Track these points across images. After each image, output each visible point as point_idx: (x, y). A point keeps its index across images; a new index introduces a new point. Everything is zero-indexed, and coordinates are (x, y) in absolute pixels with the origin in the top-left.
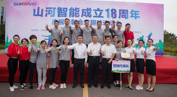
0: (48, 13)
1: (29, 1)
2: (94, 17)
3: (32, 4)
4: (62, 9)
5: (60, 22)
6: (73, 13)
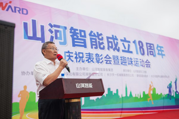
0: (54, 36)
1: (10, 2)
2: (123, 51)
3: (19, 11)
4: (77, 32)
5: (78, 56)
6: (96, 42)
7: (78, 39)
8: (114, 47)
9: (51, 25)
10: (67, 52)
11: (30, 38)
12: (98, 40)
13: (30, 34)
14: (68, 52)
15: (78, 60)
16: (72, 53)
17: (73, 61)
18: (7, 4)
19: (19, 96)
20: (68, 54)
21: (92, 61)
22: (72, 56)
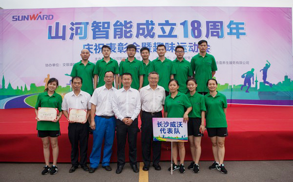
0: (74, 32)
1: (40, 13)
2: (160, 36)
3: (46, 18)
4: (99, 25)
5: (98, 48)
6: (121, 31)
7: (100, 31)
8: (146, 33)
9: (73, 24)
10: (86, 45)
11: (53, 38)
12: (124, 29)
13: (53, 34)
14: (88, 45)
15: (98, 51)
16: (92, 45)
17: (92, 53)
18: (38, 15)
19: (44, 82)
20: (87, 47)
21: (113, 51)
22: (92, 48)
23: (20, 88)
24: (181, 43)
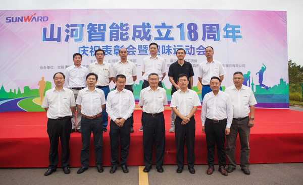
0: (70, 34)
1: (35, 14)
2: (156, 39)
3: (41, 20)
4: (95, 27)
5: (93, 50)
6: (117, 34)
7: (95, 33)
8: (142, 35)
9: (68, 26)
10: (81, 48)
11: (48, 40)
12: (120, 31)
13: (48, 36)
14: (84, 47)
15: (93, 53)
16: (88, 47)
17: (88, 55)
18: (32, 16)
19: (38, 85)
20: (83, 49)
21: (109, 53)
22: (88, 51)
23: (13, 91)
24: (178, 46)
